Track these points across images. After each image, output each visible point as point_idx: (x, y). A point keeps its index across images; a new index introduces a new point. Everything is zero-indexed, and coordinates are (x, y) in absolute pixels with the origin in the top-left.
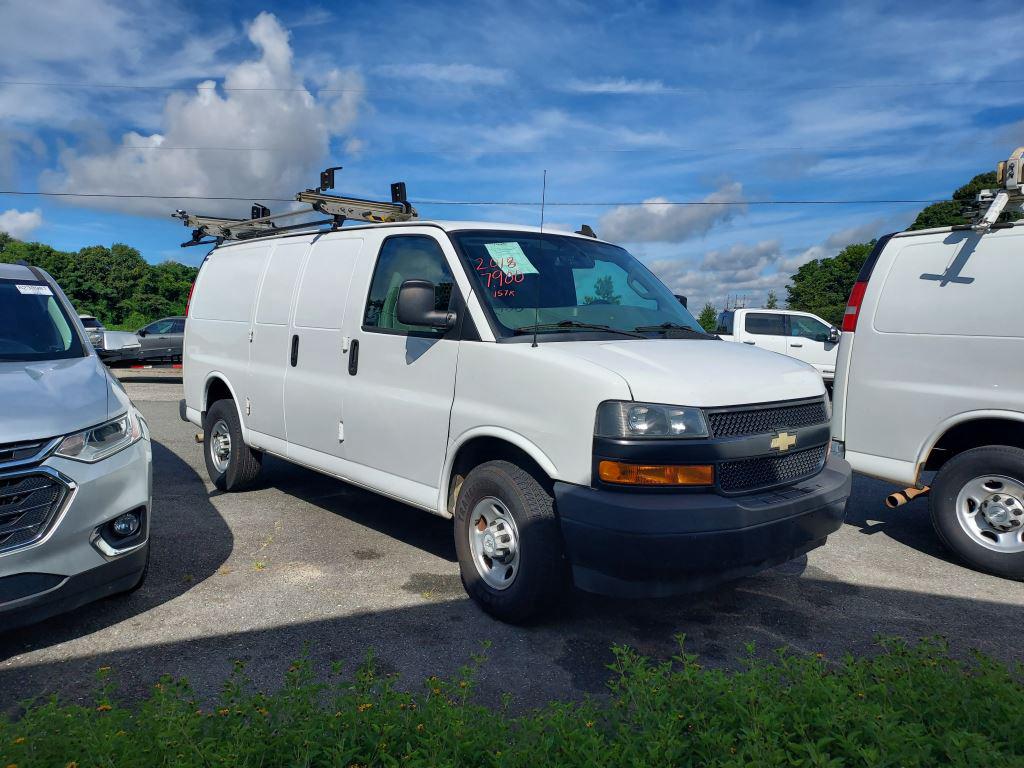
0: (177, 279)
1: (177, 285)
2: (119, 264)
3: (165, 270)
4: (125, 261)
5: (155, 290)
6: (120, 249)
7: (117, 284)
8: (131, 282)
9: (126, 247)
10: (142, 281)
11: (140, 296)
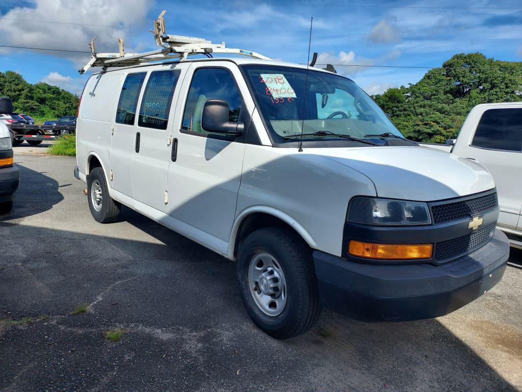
0: (45, 92)
1: (44, 95)
2: (10, 82)
3: (37, 87)
4: (13, 81)
5: (32, 98)
6: (11, 74)
7: (10, 93)
8: (17, 93)
9: (14, 73)
10: (24, 93)
11: (23, 100)
